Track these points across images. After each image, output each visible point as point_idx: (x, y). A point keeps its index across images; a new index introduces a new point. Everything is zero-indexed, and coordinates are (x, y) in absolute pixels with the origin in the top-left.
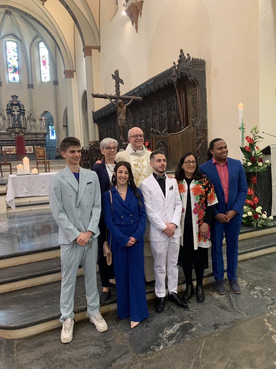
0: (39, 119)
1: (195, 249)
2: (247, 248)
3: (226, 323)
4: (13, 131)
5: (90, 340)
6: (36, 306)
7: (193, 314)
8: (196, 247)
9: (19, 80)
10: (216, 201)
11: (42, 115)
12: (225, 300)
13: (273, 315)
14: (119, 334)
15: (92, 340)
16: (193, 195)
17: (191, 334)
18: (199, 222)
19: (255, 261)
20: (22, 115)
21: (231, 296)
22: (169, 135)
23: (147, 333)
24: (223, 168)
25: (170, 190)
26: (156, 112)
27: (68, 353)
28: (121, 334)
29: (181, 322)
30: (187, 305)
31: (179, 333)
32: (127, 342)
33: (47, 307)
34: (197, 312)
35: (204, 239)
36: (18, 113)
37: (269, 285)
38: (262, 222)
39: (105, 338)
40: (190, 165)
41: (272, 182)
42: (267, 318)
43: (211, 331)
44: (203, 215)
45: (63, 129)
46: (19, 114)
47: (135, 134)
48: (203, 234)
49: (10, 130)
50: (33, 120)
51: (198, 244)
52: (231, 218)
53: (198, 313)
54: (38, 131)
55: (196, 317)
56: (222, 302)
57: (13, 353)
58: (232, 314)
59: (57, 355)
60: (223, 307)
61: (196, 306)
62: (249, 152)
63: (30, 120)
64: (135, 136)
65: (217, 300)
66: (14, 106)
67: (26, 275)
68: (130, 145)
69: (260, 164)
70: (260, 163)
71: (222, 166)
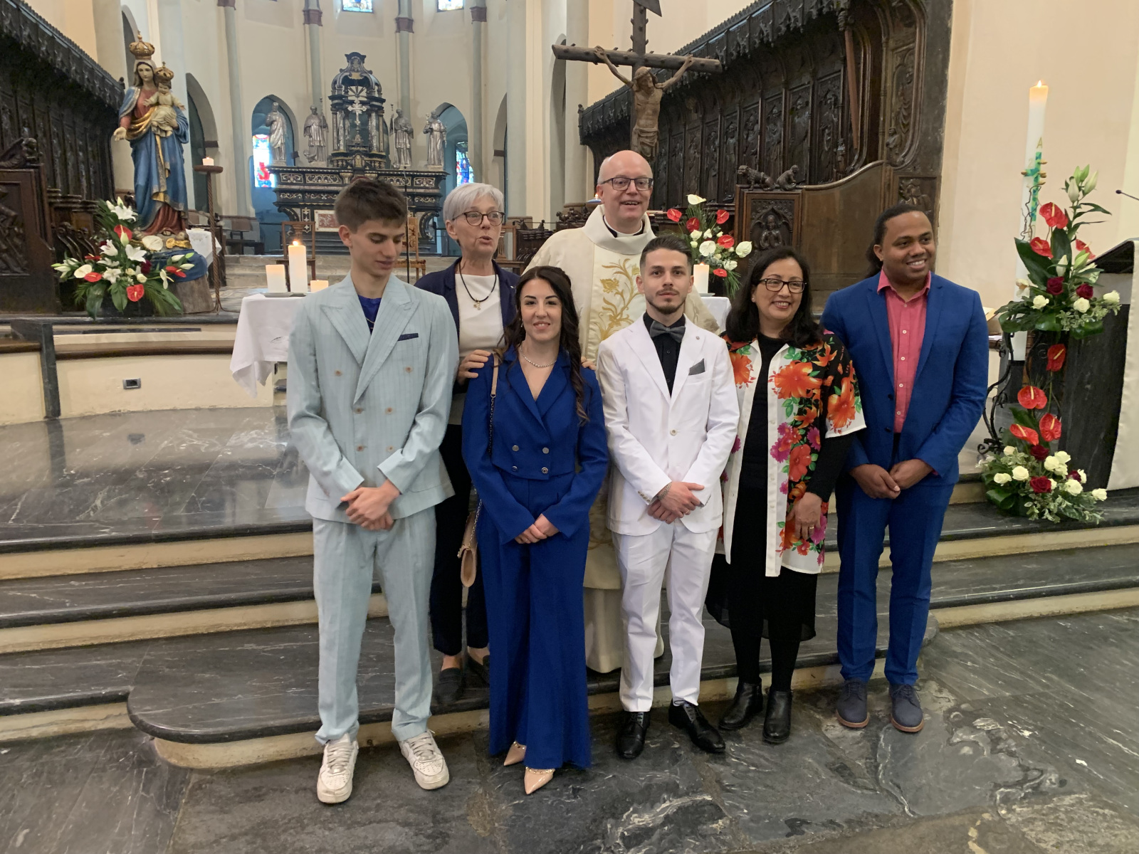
0: (423, 129)
1: (767, 575)
2: (988, 586)
3: (832, 822)
4: (348, 164)
5: (395, 806)
6: (267, 685)
7: (733, 775)
8: (771, 570)
9: (370, 8)
10: (858, 423)
11: (435, 117)
12: (856, 746)
13: (1005, 820)
14: (485, 802)
15: (401, 806)
16: (776, 396)
17: (704, 837)
18: (789, 487)
19: (1011, 633)
20: (374, 115)
21: (882, 737)
22: (800, 191)
23: (568, 812)
24: (912, 310)
25: (690, 374)
26: (775, 110)
27: (321, 831)
28: (492, 803)
29: (687, 794)
30: (721, 746)
31: (669, 830)
32: (500, 829)
33: (295, 693)
34: (749, 771)
35: (800, 543)
36: (365, 108)
37: (1029, 718)
38: (1060, 504)
39: (441, 808)
40: (780, 293)
41: (1127, 371)
42: (978, 828)
43: (773, 839)
44: (807, 467)
45: (493, 161)
46: (367, 110)
47: (621, 172)
48: (805, 529)
49: (338, 161)
50: (406, 131)
51: (780, 559)
52: (907, 485)
53: (751, 775)
54: (421, 166)
55: (740, 786)
56: (844, 751)
57: (175, 808)
58: (863, 795)
59: (291, 834)
60: (842, 770)
61: (753, 753)
62: (1046, 258)
63: (396, 130)
64: (619, 180)
65: (830, 743)
66: (354, 88)
67: (259, 592)
68: (602, 211)
69: (1082, 304)
70: (1082, 299)
71: (908, 303)
